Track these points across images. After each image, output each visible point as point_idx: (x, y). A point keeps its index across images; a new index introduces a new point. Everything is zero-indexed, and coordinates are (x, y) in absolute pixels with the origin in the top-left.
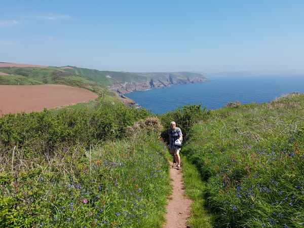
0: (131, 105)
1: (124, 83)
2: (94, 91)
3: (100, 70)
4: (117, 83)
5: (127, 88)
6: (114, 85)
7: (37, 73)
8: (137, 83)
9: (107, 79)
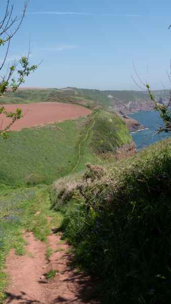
1: (128, 103)
2: (88, 107)
3: (101, 90)
4: (120, 104)
5: (131, 108)
6: (116, 105)
7: (36, 95)
9: (108, 99)
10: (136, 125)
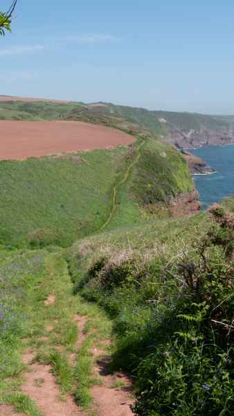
0: (197, 167)
1: (189, 131)
2: (130, 133)
3: (149, 109)
4: (176, 131)
5: (192, 140)
6: (170, 134)
8: (211, 132)
9: (159, 124)
10: (200, 165)
